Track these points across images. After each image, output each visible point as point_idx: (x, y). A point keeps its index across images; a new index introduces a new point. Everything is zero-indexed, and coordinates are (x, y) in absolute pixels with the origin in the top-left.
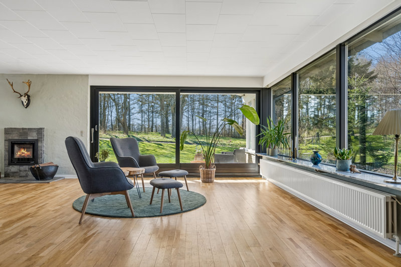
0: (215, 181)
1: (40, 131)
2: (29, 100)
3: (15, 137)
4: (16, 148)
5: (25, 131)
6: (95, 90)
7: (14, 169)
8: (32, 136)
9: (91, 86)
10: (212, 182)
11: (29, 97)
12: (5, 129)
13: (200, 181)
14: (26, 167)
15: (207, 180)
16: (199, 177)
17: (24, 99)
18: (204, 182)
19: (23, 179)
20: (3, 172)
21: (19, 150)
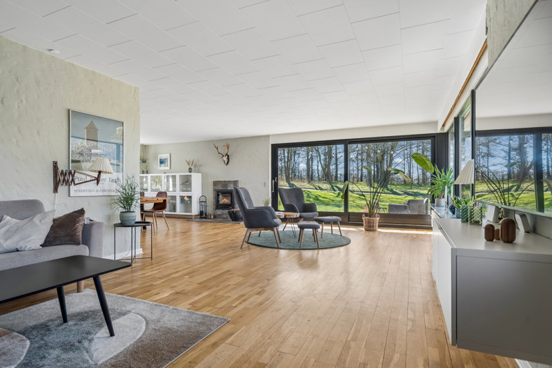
0: (378, 230)
1: (236, 183)
2: (228, 159)
3: (220, 188)
4: (221, 197)
5: (226, 183)
6: (275, 148)
7: (219, 212)
8: (231, 187)
9: (272, 145)
10: (374, 231)
11: (228, 156)
12: (214, 182)
13: (363, 229)
14: (226, 211)
15: (370, 228)
16: (362, 225)
17: (225, 158)
18: (366, 230)
19: (224, 220)
20: (212, 214)
21: (223, 199)
